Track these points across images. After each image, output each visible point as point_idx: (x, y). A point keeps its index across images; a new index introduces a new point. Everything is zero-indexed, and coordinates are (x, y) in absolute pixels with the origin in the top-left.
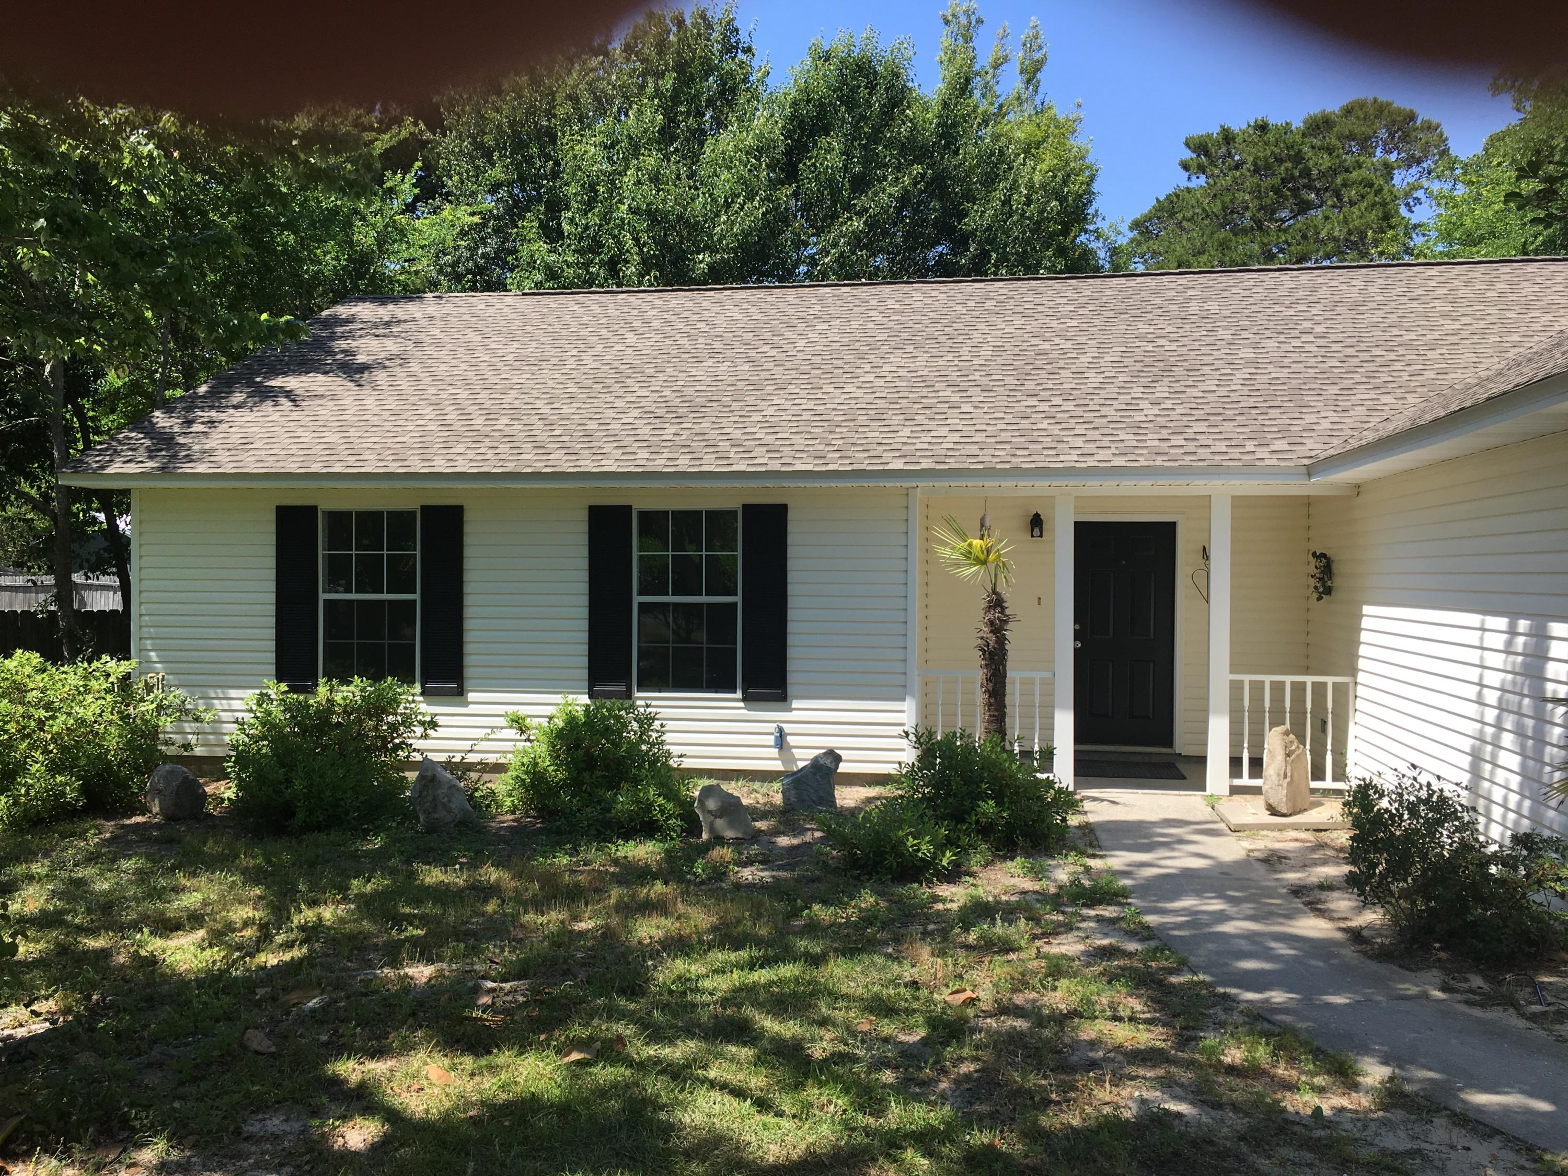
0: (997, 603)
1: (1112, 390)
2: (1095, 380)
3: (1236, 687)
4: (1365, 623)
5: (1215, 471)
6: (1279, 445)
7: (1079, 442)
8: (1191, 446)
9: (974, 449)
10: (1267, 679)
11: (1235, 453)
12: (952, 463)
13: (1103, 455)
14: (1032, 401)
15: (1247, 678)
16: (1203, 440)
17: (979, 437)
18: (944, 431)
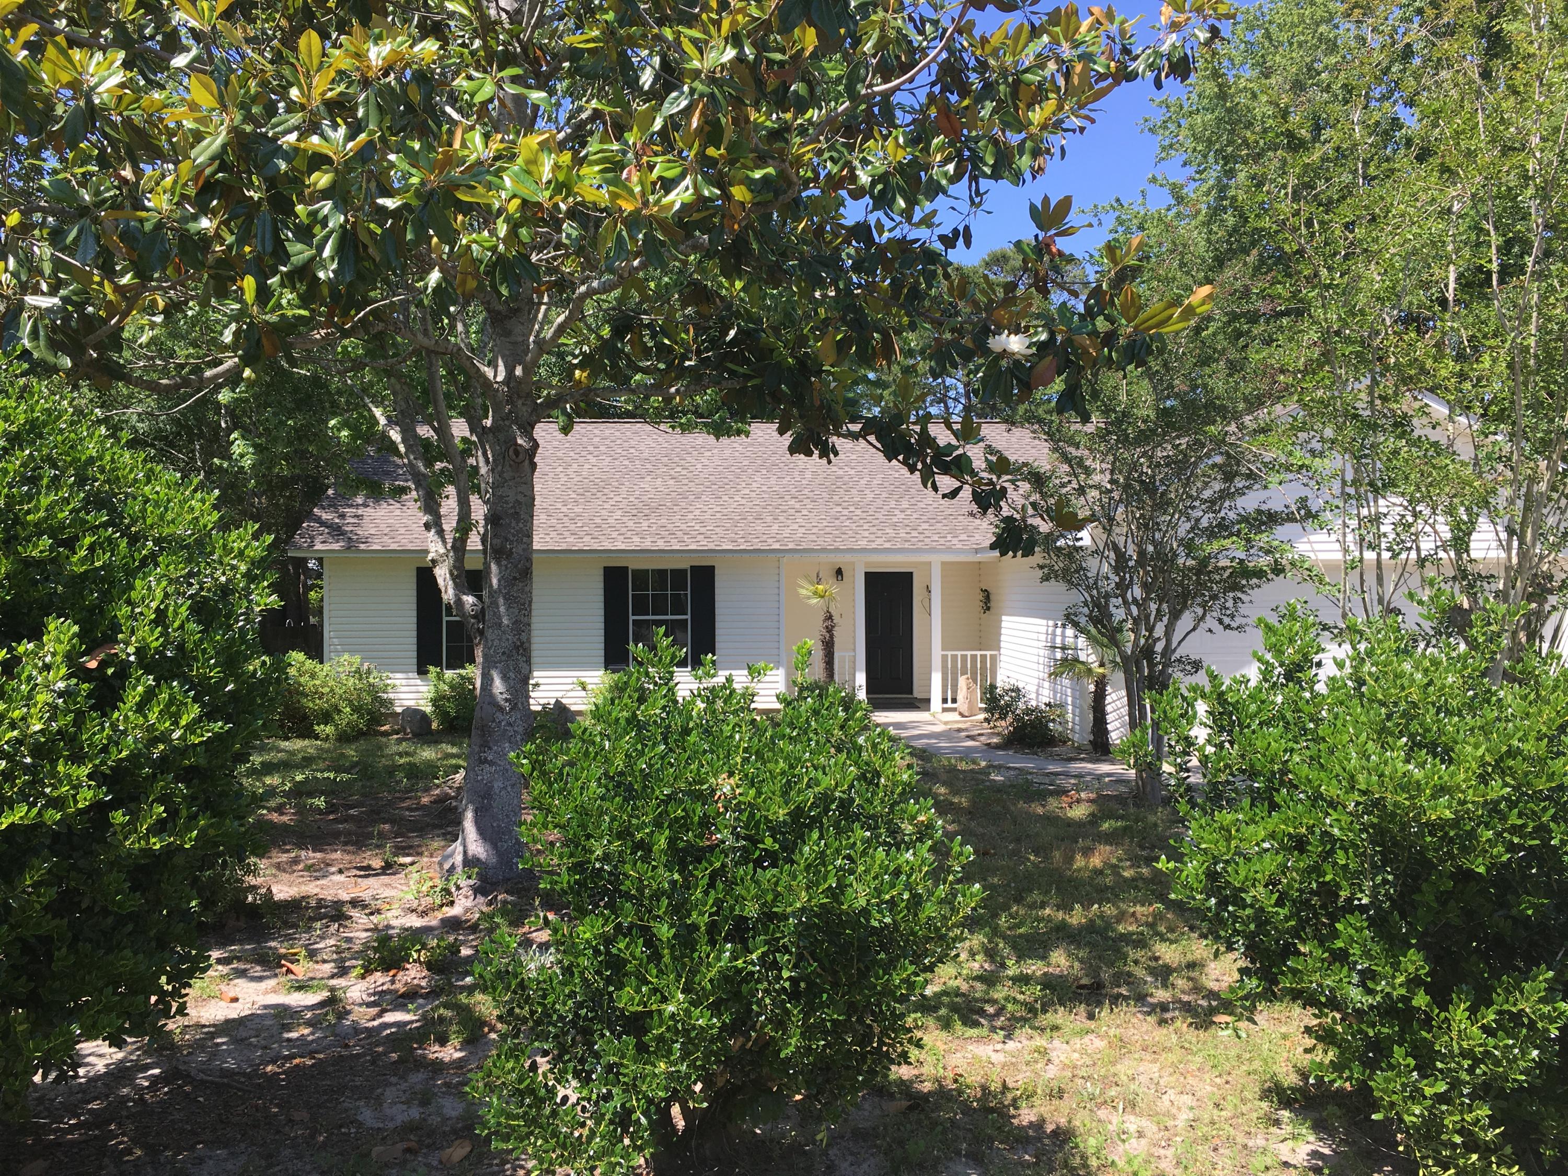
0: (830, 617)
1: (879, 502)
2: (870, 496)
3: (944, 658)
4: (1003, 624)
5: (933, 550)
6: (963, 537)
7: (866, 534)
8: (921, 537)
9: (814, 537)
10: (959, 653)
11: (942, 541)
12: (804, 546)
13: (879, 541)
14: (839, 509)
15: (950, 653)
16: (927, 533)
17: (815, 530)
18: (796, 526)
